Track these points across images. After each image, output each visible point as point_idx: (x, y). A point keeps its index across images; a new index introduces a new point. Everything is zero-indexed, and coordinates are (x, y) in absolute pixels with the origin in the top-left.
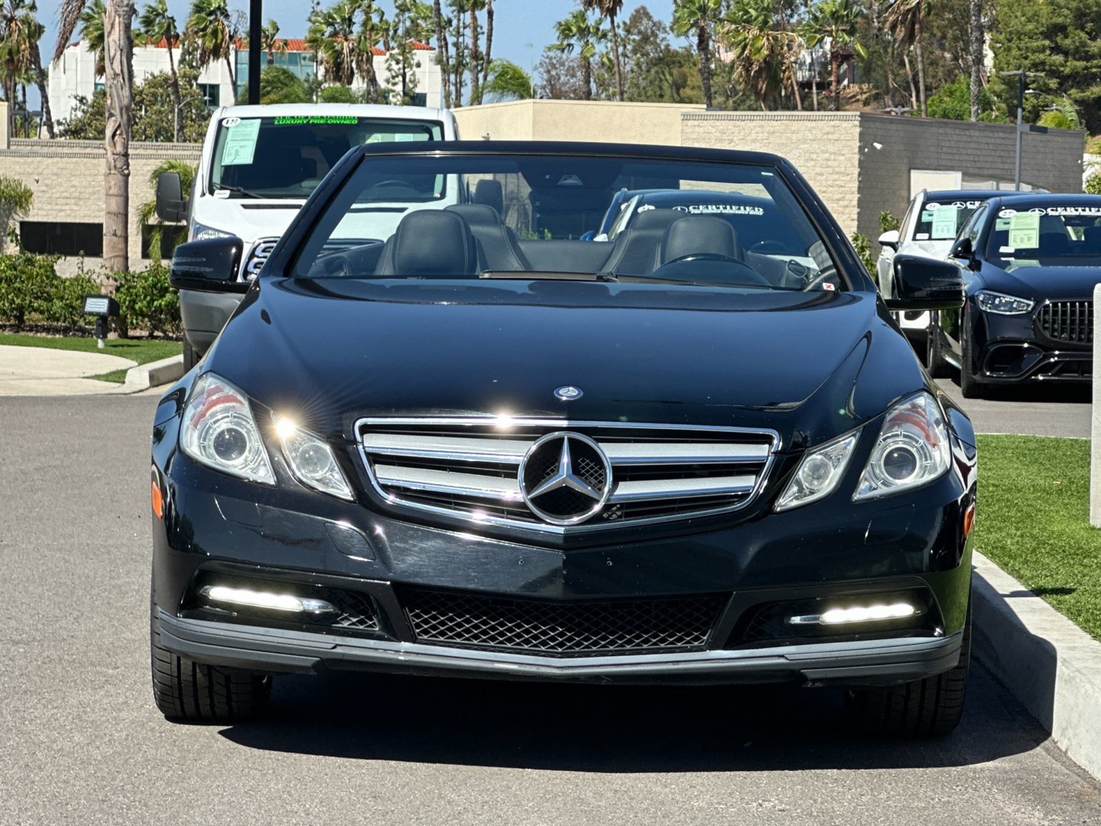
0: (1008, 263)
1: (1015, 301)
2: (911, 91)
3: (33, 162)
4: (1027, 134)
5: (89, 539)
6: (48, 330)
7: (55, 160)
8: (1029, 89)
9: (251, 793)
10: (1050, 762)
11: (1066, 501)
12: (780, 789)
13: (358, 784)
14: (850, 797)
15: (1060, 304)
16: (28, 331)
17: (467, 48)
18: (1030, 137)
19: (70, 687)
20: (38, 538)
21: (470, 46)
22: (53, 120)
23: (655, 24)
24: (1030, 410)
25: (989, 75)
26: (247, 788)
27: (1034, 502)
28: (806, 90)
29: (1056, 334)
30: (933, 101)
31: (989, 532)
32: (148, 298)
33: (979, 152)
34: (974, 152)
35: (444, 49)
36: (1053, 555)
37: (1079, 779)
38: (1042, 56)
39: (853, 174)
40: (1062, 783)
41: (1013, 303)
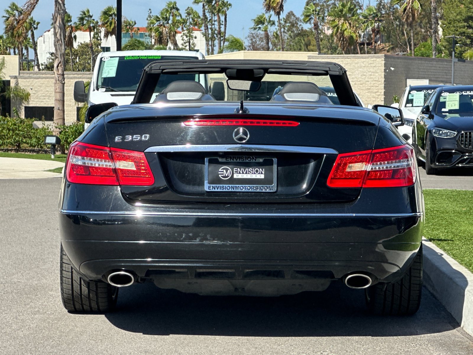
0: (446, 116)
1: (449, 132)
2: (407, 46)
3: (29, 81)
4: (457, 63)
5: (34, 239)
6: (30, 151)
7: (39, 80)
8: (458, 44)
9: (89, 351)
10: (455, 332)
11: (468, 217)
12: (331, 346)
13: (139, 346)
14: (363, 349)
15: (468, 133)
16: (22, 152)
17: (216, 30)
18: (458, 64)
19: (14, 304)
20: (11, 239)
21: (217, 29)
22: (40, 63)
23: (297, 19)
24: (455, 179)
25: (440, 38)
26: (88, 349)
27: (453, 218)
28: (362, 46)
29: (467, 146)
30: (417, 50)
31: (433, 231)
32: (74, 136)
33: (436, 71)
34: (434, 71)
35: (207, 31)
36: (461, 240)
37: (468, 340)
38: (464, 30)
39: (382, 81)
40: (460, 342)
41: (448, 133)
